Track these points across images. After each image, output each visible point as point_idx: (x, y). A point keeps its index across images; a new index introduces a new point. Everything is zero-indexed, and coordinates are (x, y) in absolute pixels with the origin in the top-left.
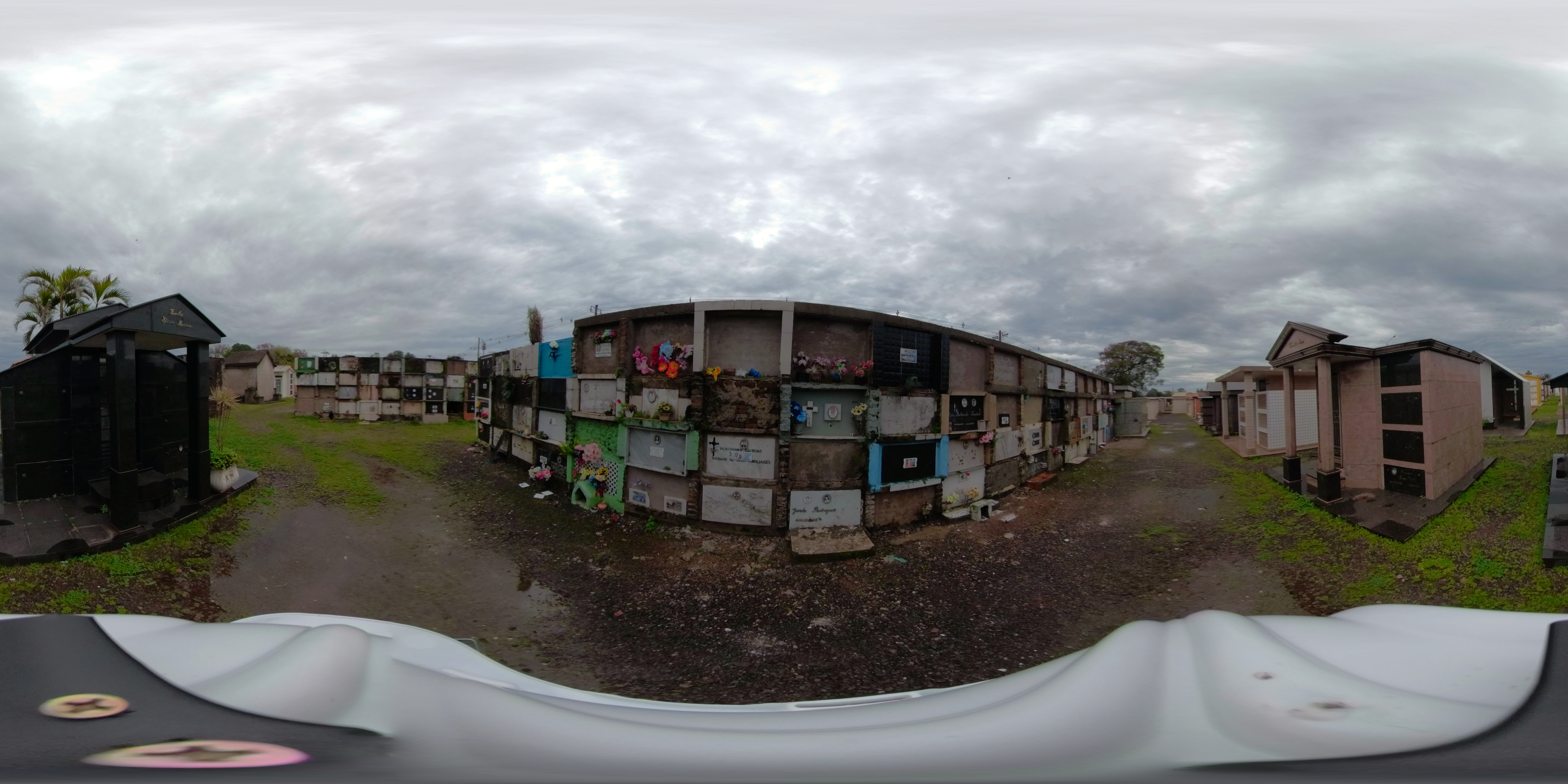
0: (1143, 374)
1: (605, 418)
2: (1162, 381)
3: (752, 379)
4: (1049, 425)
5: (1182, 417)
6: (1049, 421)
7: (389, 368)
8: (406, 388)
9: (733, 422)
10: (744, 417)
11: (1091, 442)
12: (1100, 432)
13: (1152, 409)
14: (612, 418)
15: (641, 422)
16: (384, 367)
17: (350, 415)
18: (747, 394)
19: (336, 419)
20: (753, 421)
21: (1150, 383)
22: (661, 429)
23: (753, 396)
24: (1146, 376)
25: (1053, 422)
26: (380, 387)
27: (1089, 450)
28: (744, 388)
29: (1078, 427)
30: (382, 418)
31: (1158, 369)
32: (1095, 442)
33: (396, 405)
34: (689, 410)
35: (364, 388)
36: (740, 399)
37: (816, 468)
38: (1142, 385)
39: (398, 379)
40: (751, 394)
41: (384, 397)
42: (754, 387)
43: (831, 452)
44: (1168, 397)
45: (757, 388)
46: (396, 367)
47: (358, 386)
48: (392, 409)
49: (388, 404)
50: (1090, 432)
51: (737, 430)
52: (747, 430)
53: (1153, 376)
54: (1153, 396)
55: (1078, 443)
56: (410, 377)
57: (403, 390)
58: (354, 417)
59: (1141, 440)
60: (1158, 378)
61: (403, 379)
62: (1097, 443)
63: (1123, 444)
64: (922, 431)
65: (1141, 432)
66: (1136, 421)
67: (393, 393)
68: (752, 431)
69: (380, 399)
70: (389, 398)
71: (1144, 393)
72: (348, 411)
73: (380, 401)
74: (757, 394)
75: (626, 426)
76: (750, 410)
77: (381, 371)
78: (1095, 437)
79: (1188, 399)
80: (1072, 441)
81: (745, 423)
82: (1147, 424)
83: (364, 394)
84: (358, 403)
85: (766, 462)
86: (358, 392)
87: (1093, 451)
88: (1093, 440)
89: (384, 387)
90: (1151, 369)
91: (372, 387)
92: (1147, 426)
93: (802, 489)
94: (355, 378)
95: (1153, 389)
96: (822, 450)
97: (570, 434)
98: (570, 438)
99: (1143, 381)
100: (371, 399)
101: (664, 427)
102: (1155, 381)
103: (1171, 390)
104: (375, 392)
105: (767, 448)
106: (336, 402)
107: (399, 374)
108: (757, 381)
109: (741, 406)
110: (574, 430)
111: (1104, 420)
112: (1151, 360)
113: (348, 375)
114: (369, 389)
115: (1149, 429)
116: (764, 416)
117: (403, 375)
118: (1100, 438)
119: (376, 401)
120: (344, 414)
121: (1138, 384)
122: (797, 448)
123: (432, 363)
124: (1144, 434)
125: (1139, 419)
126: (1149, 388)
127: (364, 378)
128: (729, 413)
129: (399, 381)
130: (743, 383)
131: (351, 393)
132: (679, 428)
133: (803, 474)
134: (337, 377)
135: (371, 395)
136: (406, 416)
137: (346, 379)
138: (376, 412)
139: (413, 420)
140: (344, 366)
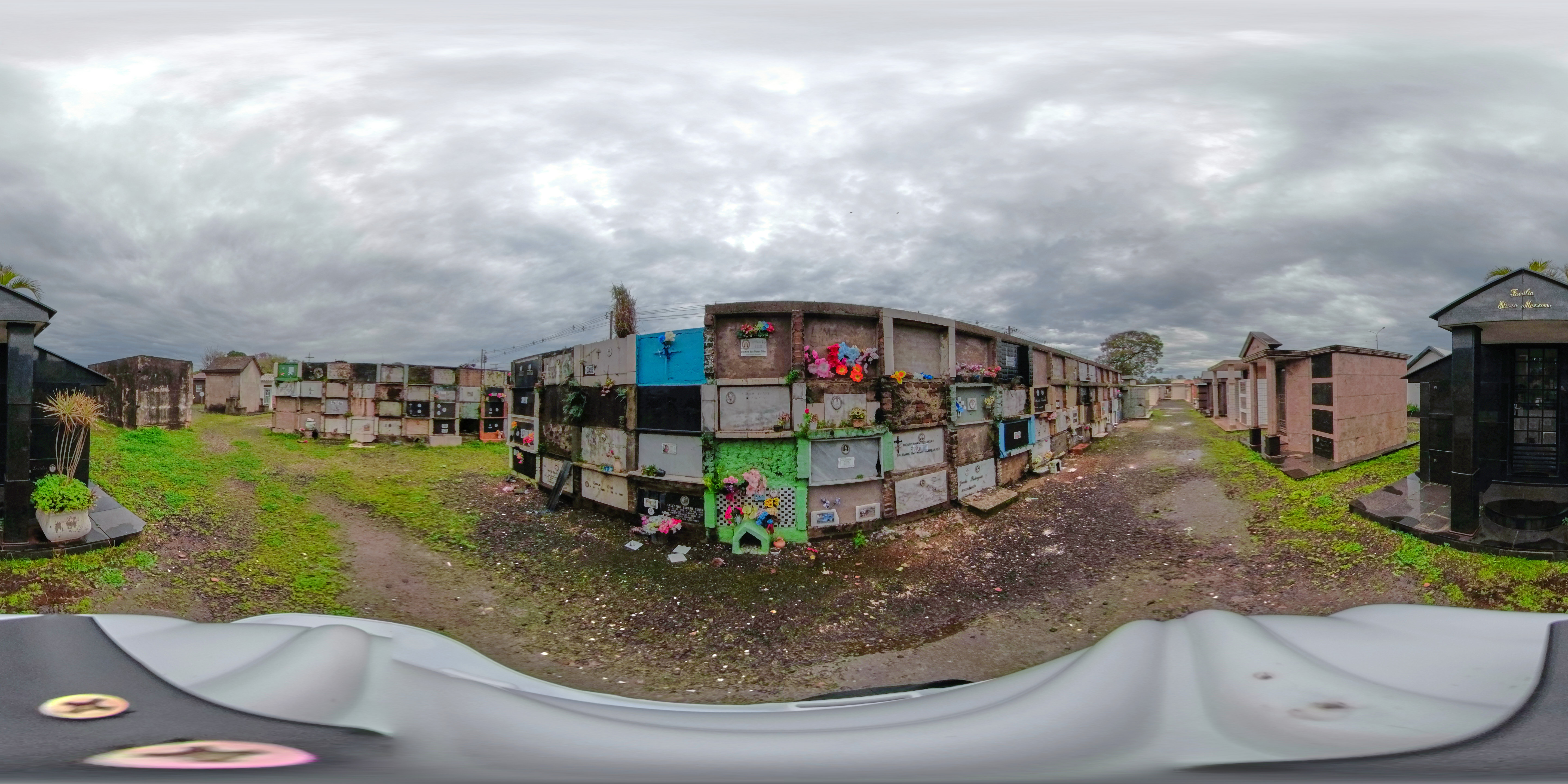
3: (926, 381)
7: (388, 377)
8: (408, 403)
16: (383, 376)
17: (338, 434)
19: (321, 439)
23: (929, 395)
26: (377, 401)
28: (921, 389)
30: (379, 439)
33: (398, 423)
35: (357, 401)
39: (400, 391)
40: (927, 393)
41: (382, 413)
42: (928, 388)
46: (397, 377)
47: (349, 399)
48: (393, 428)
49: (386, 422)
56: (414, 389)
57: (405, 404)
58: (344, 438)
61: (405, 391)
67: (394, 408)
69: (377, 415)
70: (388, 415)
72: (336, 430)
73: (377, 419)
74: (931, 393)
77: (378, 380)
83: (357, 409)
84: (349, 419)
86: (350, 406)
89: (382, 400)
91: (367, 400)
94: (347, 389)
100: (365, 415)
104: (370, 406)
106: (322, 418)
107: (401, 385)
108: (930, 383)
113: (337, 384)
114: (363, 403)
117: (406, 386)
119: (371, 418)
120: (331, 433)
123: (442, 371)
127: (357, 389)
129: (401, 394)
130: (920, 385)
131: (341, 407)
134: (325, 386)
135: (365, 409)
136: (410, 437)
137: (335, 390)
138: (371, 432)
139: (417, 442)
140: (332, 374)
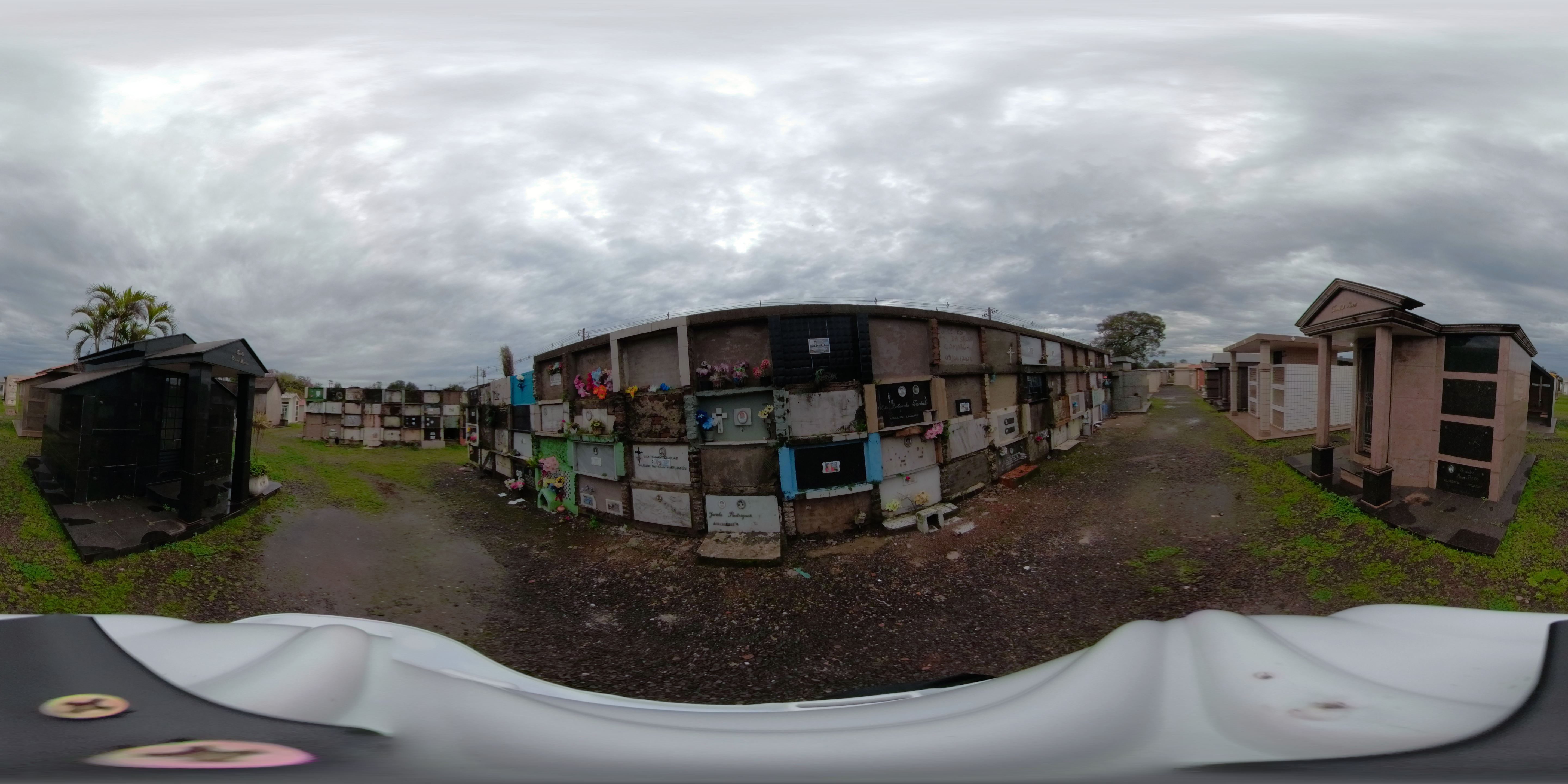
0: (1143, 345)
1: (557, 435)
2: (1163, 352)
3: (662, 393)
4: (1027, 407)
5: (1185, 388)
6: (1027, 402)
7: (390, 397)
8: (405, 417)
9: (650, 433)
10: (658, 428)
11: (1085, 421)
12: (1095, 410)
13: (1153, 381)
14: (561, 435)
15: (581, 437)
16: (386, 397)
17: (355, 441)
18: (659, 407)
19: (342, 445)
20: (666, 431)
21: (1151, 354)
22: (595, 442)
23: (664, 408)
24: (1147, 347)
25: (1031, 404)
26: (382, 416)
27: (1082, 432)
28: (656, 402)
29: (1066, 407)
30: (384, 444)
31: (1160, 339)
32: (1089, 421)
33: (397, 432)
34: (616, 425)
35: (368, 417)
36: (654, 413)
37: (728, 474)
38: (1143, 356)
39: (399, 408)
40: (662, 406)
41: (386, 425)
42: (664, 400)
43: (741, 458)
44: (1170, 369)
45: (666, 401)
46: (396, 397)
47: (362, 415)
48: (394, 436)
49: (390, 432)
50: (1082, 411)
51: (654, 439)
52: (662, 439)
53: (1154, 347)
54: (1155, 368)
55: (1067, 425)
56: (409, 407)
57: (403, 419)
58: (359, 443)
59: (1142, 416)
60: (1159, 349)
61: (403, 409)
62: (1092, 422)
63: (1123, 422)
64: (845, 430)
65: (1141, 407)
66: (1136, 395)
67: (394, 421)
68: (666, 440)
69: (382, 426)
70: (391, 426)
71: (1146, 365)
72: (353, 438)
73: (382, 429)
74: (667, 406)
75: (571, 441)
76: (663, 421)
77: (383, 401)
78: (1089, 416)
79: (1190, 371)
80: (1058, 423)
81: (660, 433)
82: (1148, 398)
83: (368, 422)
84: (362, 429)
85: (682, 468)
86: (362, 420)
87: (1087, 431)
88: (1087, 419)
89: (386, 416)
90: (1152, 340)
91: (375, 416)
92: (1148, 400)
93: (716, 494)
94: (360, 407)
95: (1155, 361)
96: (732, 456)
97: (535, 450)
98: (535, 454)
99: (1144, 352)
100: (374, 426)
101: (597, 440)
102: (1156, 352)
103: (1173, 362)
104: (378, 420)
105: (681, 455)
106: (342, 428)
107: (399, 404)
108: (666, 394)
109: (656, 419)
110: (538, 447)
111: (1100, 396)
112: (1152, 331)
113: (353, 404)
114: (372, 418)
115: (1150, 403)
116: (675, 426)
117: (403, 405)
118: (1096, 417)
119: (378, 429)
120: (350, 441)
121: (1139, 355)
122: (707, 455)
123: (430, 393)
124: (1144, 410)
125: (1140, 393)
126: (1151, 360)
127: (368, 407)
128: (646, 425)
129: (400, 410)
130: (655, 397)
131: (356, 421)
132: (607, 440)
133: (716, 479)
134: (344, 406)
135: (374, 423)
136: (407, 442)
137: (351, 408)
138: (378, 439)
139: (413, 446)
140: (349, 396)
